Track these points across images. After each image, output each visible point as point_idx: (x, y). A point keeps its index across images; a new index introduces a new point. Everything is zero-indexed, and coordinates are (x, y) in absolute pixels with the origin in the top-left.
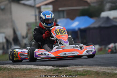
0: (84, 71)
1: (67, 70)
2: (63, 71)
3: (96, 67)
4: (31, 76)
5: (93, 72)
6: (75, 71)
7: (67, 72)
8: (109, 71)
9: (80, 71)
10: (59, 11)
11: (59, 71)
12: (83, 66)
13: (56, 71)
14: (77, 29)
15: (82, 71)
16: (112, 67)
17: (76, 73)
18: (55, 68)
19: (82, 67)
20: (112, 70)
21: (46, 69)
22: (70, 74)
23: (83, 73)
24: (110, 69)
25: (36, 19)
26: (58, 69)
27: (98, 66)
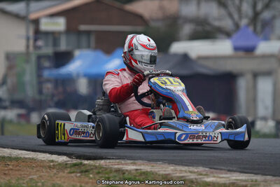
0: (139, 171)
1: (101, 167)
2: (92, 169)
3: (166, 166)
4: (21, 175)
5: (159, 175)
6: (118, 171)
7: (100, 171)
8: (193, 176)
9: (130, 172)
10: (80, 33)
11: (83, 168)
12: (136, 162)
13: (77, 167)
15: (134, 172)
16: (201, 169)
17: (121, 176)
18: (75, 161)
19: (134, 164)
20: (201, 175)
21: (52, 161)
22: (107, 176)
24: (195, 172)
25: (28, 47)
26: (81, 163)
27: (169, 164)
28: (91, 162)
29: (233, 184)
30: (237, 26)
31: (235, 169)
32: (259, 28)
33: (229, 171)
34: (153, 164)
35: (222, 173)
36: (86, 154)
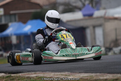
0: (38, 77)
1: (20, 77)
2: (16, 78)
3: (50, 73)
6: (28, 78)
7: (19, 79)
8: (62, 77)
9: (33, 77)
10: (11, 15)
11: (12, 78)
12: (36, 72)
13: (8, 78)
14: (29, 33)
15: (35, 77)
16: (66, 73)
17: (29, 80)
18: (7, 75)
19: (35, 74)
20: (66, 76)
23: (36, 79)
24: (63, 75)
26: (10, 76)
27: (52, 72)
28: (15, 75)
29: (82, 78)
30: (84, 5)
31: (82, 71)
32: (94, 4)
33: (80, 72)
34: (44, 73)
35: (76, 74)
36: (13, 71)
